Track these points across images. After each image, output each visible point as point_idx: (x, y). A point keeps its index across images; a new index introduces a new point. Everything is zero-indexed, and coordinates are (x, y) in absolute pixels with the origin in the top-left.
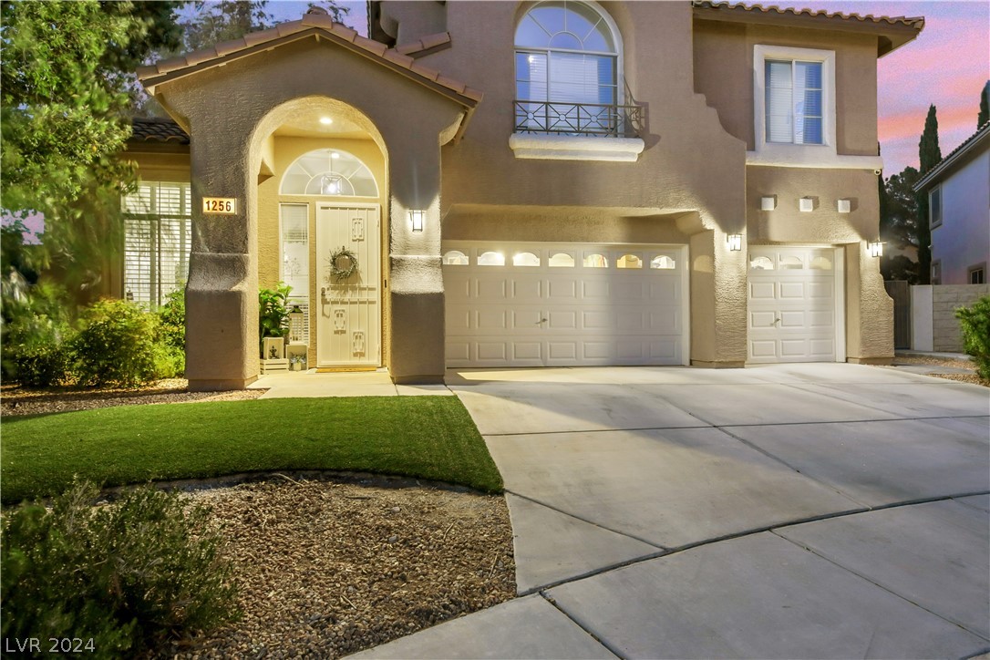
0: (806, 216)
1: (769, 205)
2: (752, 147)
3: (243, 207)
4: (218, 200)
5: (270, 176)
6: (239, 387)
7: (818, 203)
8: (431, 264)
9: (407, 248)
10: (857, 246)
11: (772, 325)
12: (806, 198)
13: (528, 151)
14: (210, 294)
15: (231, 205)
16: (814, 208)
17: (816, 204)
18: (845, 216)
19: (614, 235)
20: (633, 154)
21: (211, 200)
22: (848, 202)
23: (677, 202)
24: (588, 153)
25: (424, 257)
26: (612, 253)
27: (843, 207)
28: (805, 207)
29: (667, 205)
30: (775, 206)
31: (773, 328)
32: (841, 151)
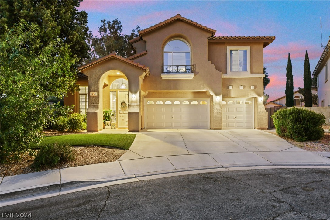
0: (241, 90)
1: (230, 88)
2: (226, 73)
3: (98, 94)
4: (93, 93)
5: (108, 85)
6: (97, 131)
7: (245, 87)
8: (137, 105)
9: (132, 102)
10: (257, 98)
11: (234, 119)
12: (241, 86)
13: (165, 77)
14: (91, 112)
15: (96, 94)
16: (244, 88)
17: (244, 87)
18: (253, 90)
19: (190, 96)
20: (191, 77)
21: (92, 93)
22: (254, 87)
23: (203, 88)
25: (136, 104)
26: (190, 101)
27: (252, 88)
28: (241, 88)
29: (201, 89)
30: (232, 88)
31: (234, 120)
32: (252, 73)
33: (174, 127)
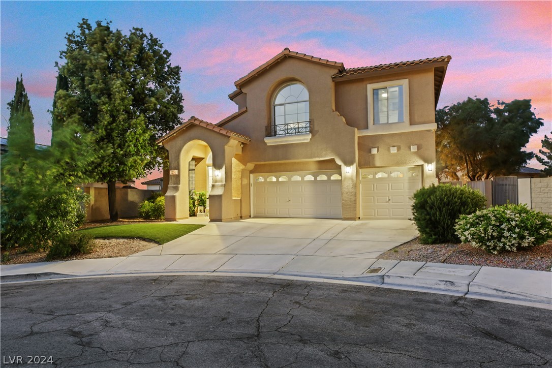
0: (394, 154)
1: (374, 151)
2: (367, 127)
3: (179, 172)
4: (173, 171)
5: (203, 158)
7: (400, 148)
8: (222, 185)
9: (216, 181)
11: (387, 202)
12: (394, 146)
13: (270, 143)
15: (176, 172)
16: (398, 150)
17: (399, 149)
18: (415, 153)
19: (314, 168)
20: (307, 139)
22: (416, 147)
24: (291, 141)
25: (220, 184)
26: (315, 175)
27: (414, 149)
28: (394, 150)
29: (322, 157)
30: (378, 151)
31: (388, 203)
32: (412, 123)
33: (292, 216)
